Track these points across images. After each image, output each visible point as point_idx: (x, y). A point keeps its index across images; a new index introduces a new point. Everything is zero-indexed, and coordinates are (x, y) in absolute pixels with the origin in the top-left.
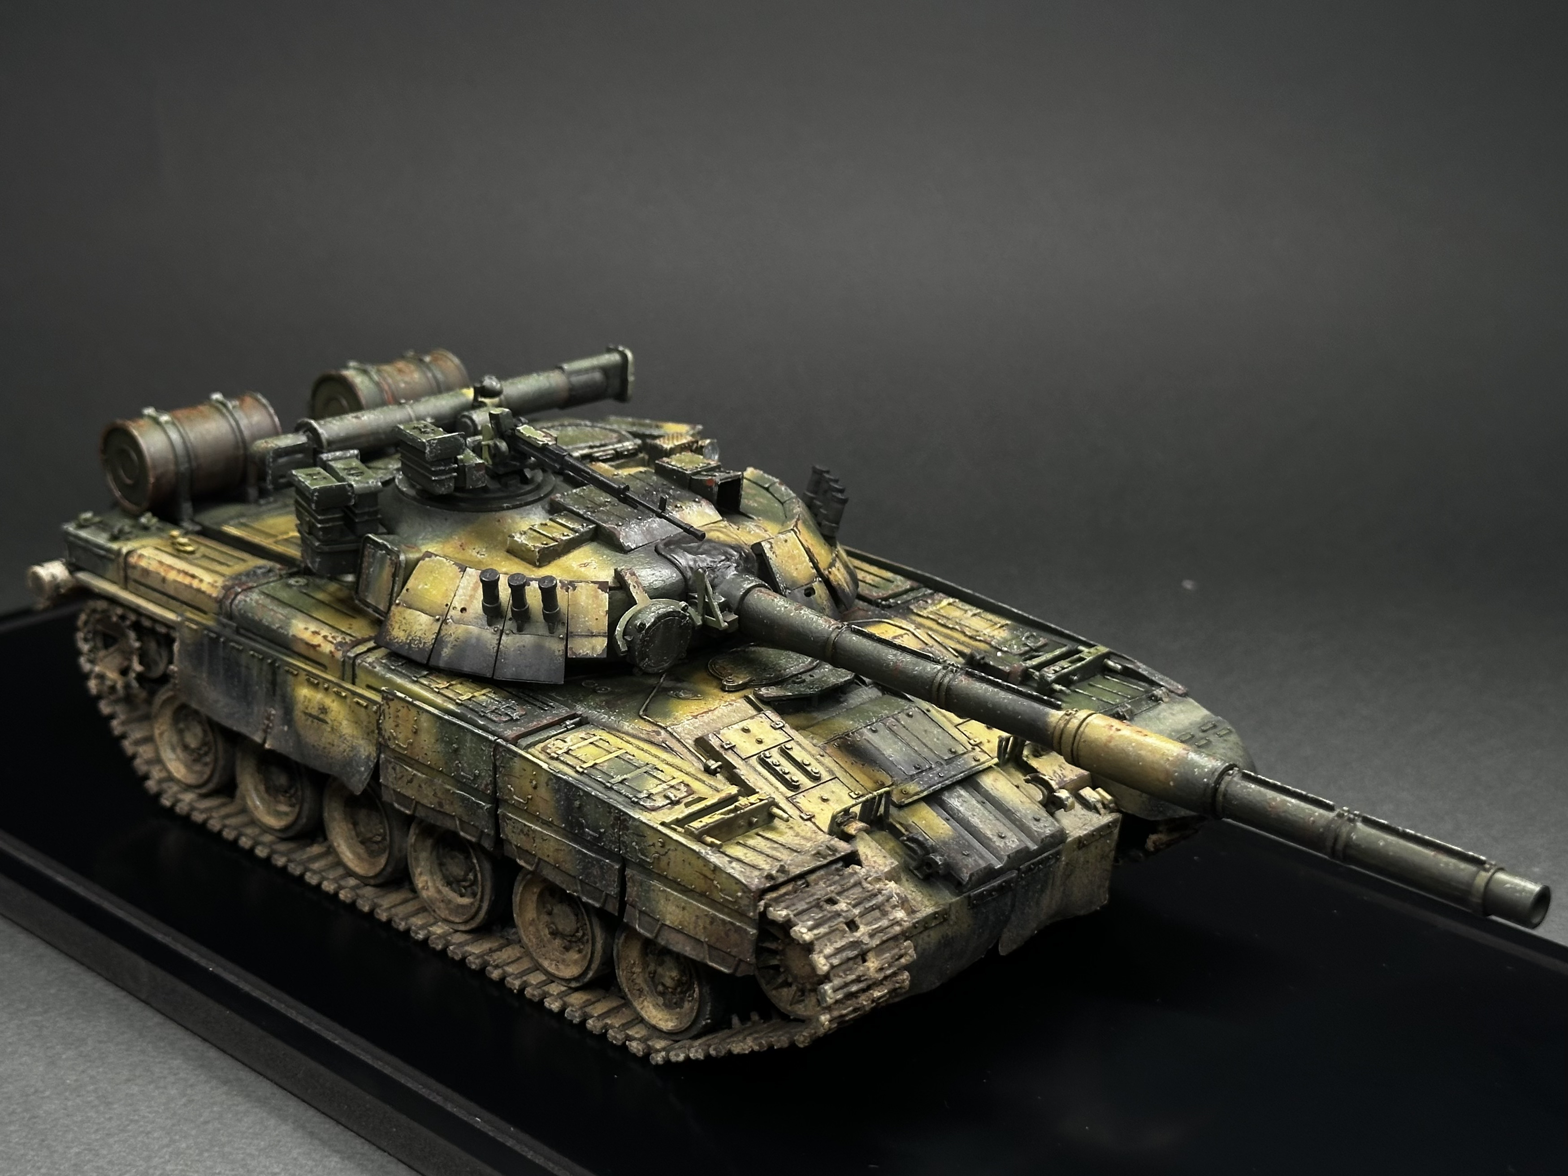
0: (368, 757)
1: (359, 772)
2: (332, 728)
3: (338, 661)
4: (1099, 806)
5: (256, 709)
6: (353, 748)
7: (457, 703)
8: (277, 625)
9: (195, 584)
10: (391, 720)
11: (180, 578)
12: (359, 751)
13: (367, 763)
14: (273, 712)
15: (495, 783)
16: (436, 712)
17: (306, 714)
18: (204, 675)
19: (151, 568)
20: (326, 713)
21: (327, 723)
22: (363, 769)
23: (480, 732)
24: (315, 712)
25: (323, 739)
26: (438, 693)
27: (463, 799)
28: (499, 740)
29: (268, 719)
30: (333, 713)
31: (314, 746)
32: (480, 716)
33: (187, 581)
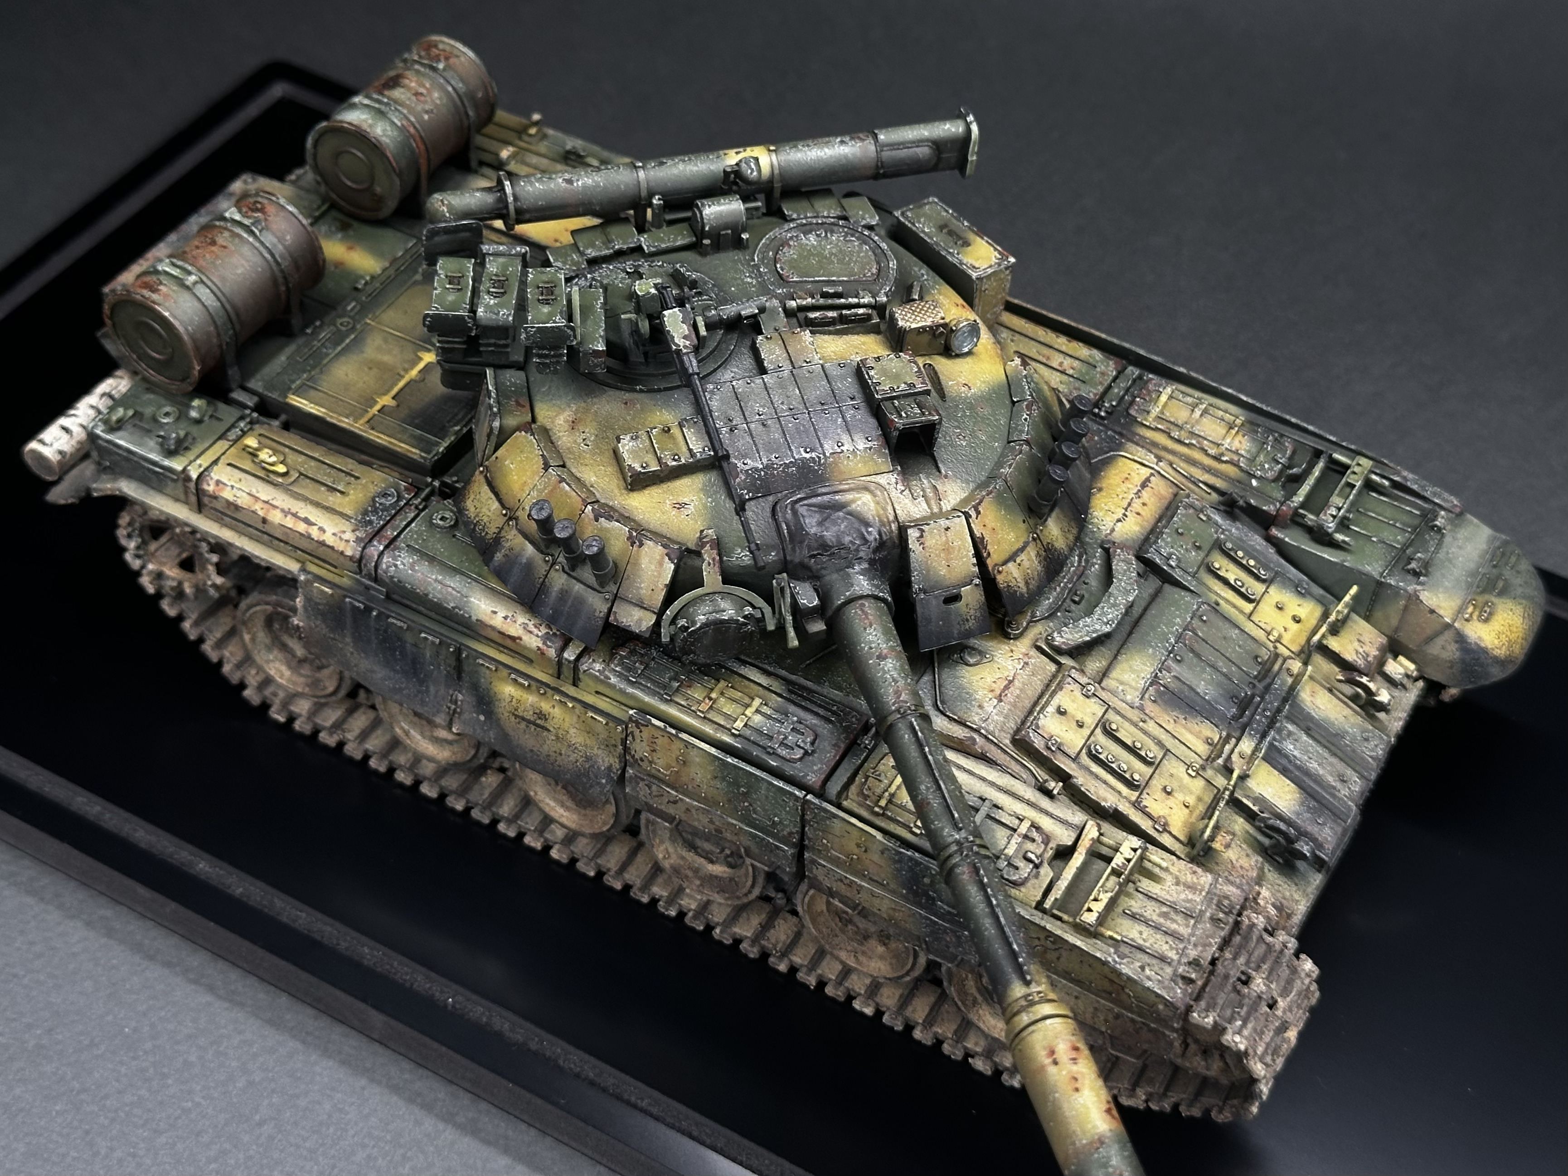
0: (609, 768)
1: (599, 784)
2: (558, 738)
3: (550, 659)
4: (1405, 681)
5: (432, 689)
6: (588, 759)
7: (733, 735)
8: (452, 605)
9: (314, 533)
10: (644, 744)
11: (289, 522)
12: (596, 762)
13: (609, 775)
14: (460, 697)
15: (803, 833)
16: (713, 751)
17: (516, 716)
18: (348, 640)
19: (239, 502)
20: (546, 720)
21: (549, 730)
22: (604, 781)
23: (781, 784)
24: (529, 716)
25: (546, 747)
26: (705, 718)
27: (755, 836)
28: (809, 797)
29: (456, 703)
30: (555, 720)
31: (532, 751)
32: (769, 753)
33: (302, 527)
